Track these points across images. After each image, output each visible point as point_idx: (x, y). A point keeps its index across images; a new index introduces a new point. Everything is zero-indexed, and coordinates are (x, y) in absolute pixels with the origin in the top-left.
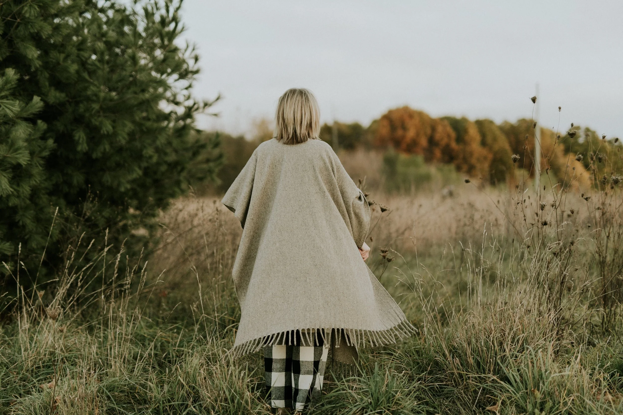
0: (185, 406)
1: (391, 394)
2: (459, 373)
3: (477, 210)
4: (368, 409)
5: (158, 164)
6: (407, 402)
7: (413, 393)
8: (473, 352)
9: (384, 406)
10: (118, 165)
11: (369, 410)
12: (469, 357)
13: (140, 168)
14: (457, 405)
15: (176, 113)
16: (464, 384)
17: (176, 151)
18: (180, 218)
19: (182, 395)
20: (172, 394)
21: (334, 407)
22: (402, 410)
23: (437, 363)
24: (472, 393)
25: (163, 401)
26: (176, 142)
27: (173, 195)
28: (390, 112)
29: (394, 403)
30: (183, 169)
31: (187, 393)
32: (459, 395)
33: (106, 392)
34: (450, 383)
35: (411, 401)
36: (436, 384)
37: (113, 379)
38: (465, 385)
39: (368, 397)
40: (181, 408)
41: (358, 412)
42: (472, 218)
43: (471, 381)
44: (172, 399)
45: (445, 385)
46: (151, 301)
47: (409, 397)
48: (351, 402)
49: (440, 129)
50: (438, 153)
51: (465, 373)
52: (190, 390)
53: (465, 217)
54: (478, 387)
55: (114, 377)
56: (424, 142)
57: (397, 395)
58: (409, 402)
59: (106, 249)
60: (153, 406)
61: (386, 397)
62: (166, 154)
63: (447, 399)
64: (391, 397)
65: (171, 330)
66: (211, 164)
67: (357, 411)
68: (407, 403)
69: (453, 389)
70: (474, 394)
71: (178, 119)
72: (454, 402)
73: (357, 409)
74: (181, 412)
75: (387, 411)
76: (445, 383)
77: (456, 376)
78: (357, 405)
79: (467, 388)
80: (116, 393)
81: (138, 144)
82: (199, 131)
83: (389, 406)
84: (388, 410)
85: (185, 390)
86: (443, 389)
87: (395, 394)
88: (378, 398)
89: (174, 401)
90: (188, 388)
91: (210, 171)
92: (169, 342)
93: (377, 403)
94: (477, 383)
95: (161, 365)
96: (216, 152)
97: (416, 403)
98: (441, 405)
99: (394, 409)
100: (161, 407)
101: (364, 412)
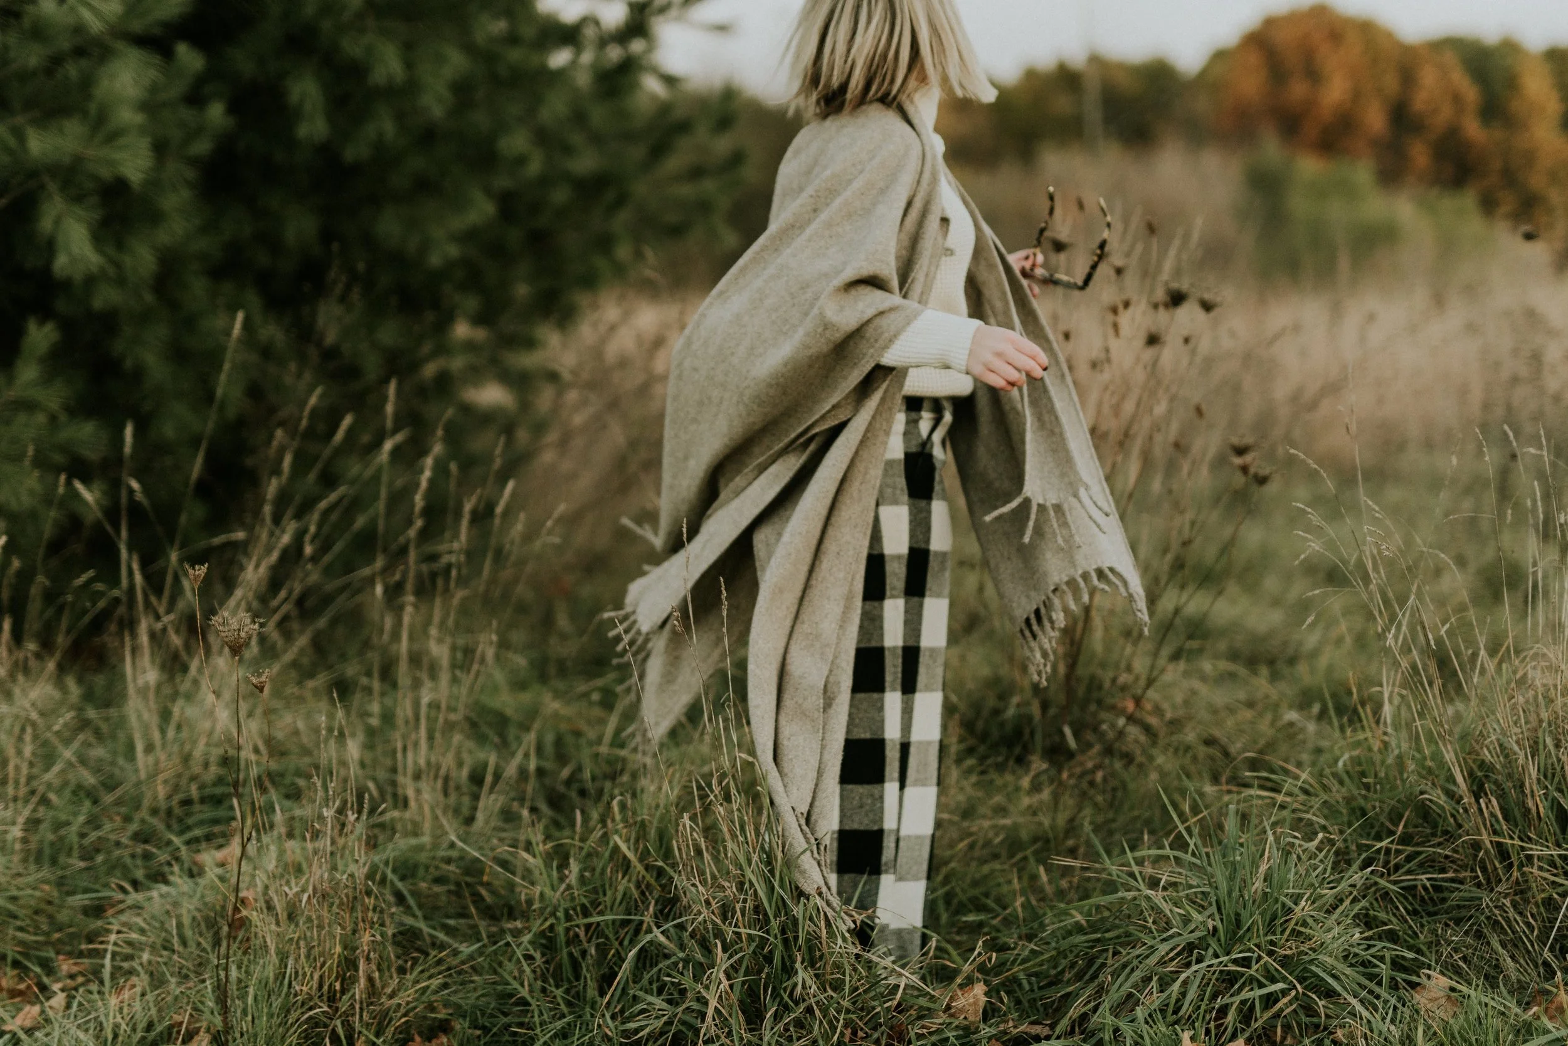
0: (633, 926)
1: (1279, 905)
2: (1499, 844)
3: (1552, 333)
4: (1206, 950)
5: (545, 181)
6: (1329, 930)
7: (1347, 902)
8: (1545, 777)
9: (1257, 941)
10: (424, 186)
11: (1210, 951)
12: (1533, 796)
13: (488, 192)
14: (1488, 943)
15: (597, 23)
16: (1514, 878)
17: (597, 139)
18: (612, 350)
19: (625, 894)
20: (595, 891)
21: (1098, 940)
22: (1313, 956)
23: (1425, 812)
24: (1537, 906)
25: (566, 911)
26: (598, 115)
27: (590, 282)
28: (1270, 23)
29: (1287, 932)
30: (621, 200)
31: (638, 886)
32: (1497, 912)
33: (392, 882)
34: (1468, 874)
35: (1342, 927)
36: (1423, 877)
37: (413, 841)
38: (1517, 883)
39: (1207, 913)
40: (622, 933)
41: (1172, 959)
42: (1536, 358)
43: (1535, 871)
44: (595, 904)
45: (1452, 880)
46: (522, 609)
47: (1335, 916)
48: (1153, 927)
49: (1428, 78)
50: (1420, 154)
51: (1517, 842)
52: (648, 877)
53: (1515, 352)
54: (1560, 890)
55: (416, 834)
56: (1375, 119)
57: (1297, 909)
58: (1336, 930)
59: (388, 445)
60: (537, 926)
61: (1262, 914)
62: (568, 150)
63: (1457, 924)
64: (1280, 913)
65: (586, 695)
66: (709, 186)
67: (1171, 955)
68: (1330, 936)
69: (1477, 892)
70: (1547, 910)
71: (604, 41)
72: (1479, 935)
73: (1172, 950)
74: (621, 944)
75: (1266, 958)
76: (1450, 875)
77: (1487, 852)
78: (1172, 937)
79: (1522, 892)
80: (423, 885)
81: (480, 119)
82: (670, 80)
83: (1272, 943)
84: (1270, 953)
85: (634, 879)
86: (1446, 894)
87: (1290, 903)
88: (1238, 915)
89: (601, 913)
90: (643, 872)
91: (704, 207)
92: (578, 734)
93: (1235, 933)
94: (1555, 875)
95: (556, 801)
96: (723, 145)
97: (1357, 935)
98: (1438, 944)
99: (1289, 952)
100: (560, 929)
101: (1194, 958)
